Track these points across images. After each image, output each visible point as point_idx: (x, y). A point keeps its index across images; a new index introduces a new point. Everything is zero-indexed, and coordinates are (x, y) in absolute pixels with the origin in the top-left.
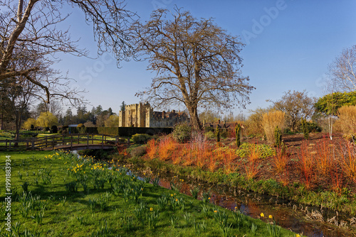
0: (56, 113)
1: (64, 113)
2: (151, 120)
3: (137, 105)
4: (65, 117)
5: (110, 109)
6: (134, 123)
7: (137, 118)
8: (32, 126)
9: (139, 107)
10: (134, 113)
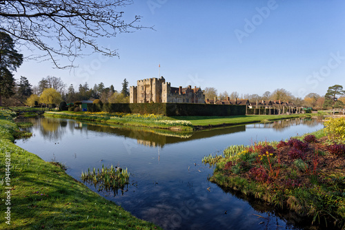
0: (59, 90)
1: (66, 90)
2: (168, 96)
3: (152, 80)
4: (67, 95)
5: (112, 86)
6: (148, 99)
7: (152, 94)
8: (36, 103)
9: (154, 82)
10: (148, 89)
